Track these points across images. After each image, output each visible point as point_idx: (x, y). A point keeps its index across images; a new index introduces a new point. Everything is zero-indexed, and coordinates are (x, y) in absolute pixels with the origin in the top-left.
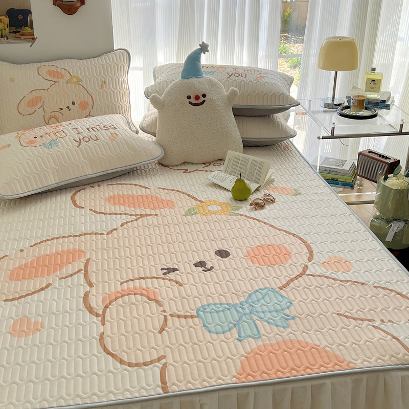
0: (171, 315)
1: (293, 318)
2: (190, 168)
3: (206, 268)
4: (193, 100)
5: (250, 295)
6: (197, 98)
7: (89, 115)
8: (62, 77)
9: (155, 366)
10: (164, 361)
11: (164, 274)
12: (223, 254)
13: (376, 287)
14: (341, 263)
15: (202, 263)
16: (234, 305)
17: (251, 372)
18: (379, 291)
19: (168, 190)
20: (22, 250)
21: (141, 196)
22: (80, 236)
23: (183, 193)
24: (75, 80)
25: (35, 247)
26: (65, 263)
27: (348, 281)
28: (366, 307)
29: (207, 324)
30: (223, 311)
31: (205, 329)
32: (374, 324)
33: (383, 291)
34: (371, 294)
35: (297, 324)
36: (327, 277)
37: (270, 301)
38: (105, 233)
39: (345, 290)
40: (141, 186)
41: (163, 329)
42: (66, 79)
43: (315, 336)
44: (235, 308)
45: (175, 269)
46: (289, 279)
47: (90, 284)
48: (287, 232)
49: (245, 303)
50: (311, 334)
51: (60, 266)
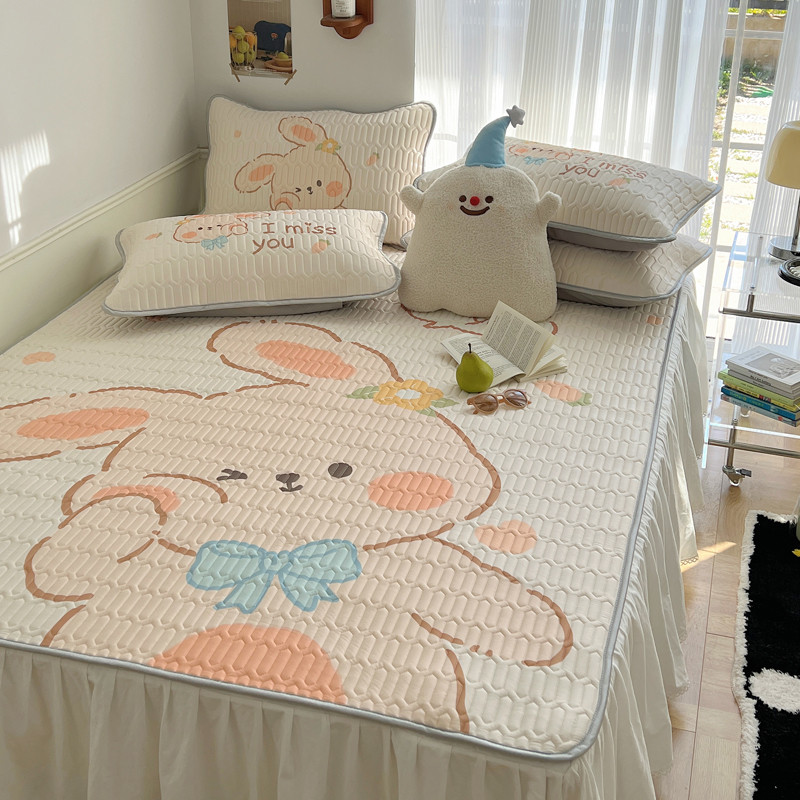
0: (161, 542)
1: (335, 599)
2: (441, 320)
3: (289, 484)
4: (467, 205)
5: (309, 544)
6: (475, 201)
7: (340, 206)
8: (312, 137)
9: (66, 606)
10: (85, 602)
11: (219, 479)
12: (340, 470)
13: (533, 593)
14: (520, 536)
15: (293, 477)
16: (268, 553)
17: (184, 658)
18: (530, 600)
19: (368, 349)
20: (73, 395)
21: (317, 350)
22: (167, 392)
23: (386, 359)
24: (330, 145)
25: (94, 395)
26: (106, 428)
27: (493, 568)
28: (474, 618)
29: (197, 569)
30: (242, 557)
31: (188, 576)
32: (453, 649)
33: (537, 603)
34: (510, 601)
35: (330, 611)
36: (465, 553)
37: (328, 563)
38: (206, 395)
39: (473, 582)
40: (333, 335)
41: (129, 558)
42: (317, 142)
43: (338, 637)
44: (263, 559)
45: (244, 476)
46: (400, 537)
47: (106, 466)
48: (485, 462)
49: (286, 555)
50: (336, 631)
51: (97, 429)
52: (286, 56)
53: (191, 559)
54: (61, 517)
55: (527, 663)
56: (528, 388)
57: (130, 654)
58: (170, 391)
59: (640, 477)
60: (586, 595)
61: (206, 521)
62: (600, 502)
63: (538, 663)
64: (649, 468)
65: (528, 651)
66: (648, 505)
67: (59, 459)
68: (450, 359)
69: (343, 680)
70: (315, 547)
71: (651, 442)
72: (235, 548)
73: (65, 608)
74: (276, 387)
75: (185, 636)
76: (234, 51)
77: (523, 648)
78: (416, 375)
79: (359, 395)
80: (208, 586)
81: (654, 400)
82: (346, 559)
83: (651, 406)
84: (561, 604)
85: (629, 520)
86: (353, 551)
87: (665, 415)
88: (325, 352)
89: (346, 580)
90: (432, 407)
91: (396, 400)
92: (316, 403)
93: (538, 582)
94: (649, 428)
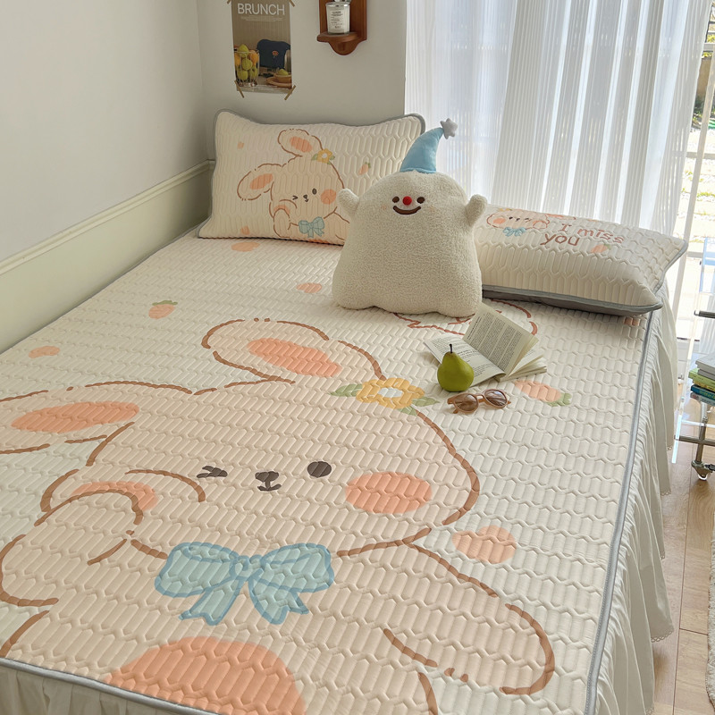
0: (134, 543)
1: (305, 611)
2: (425, 320)
3: (268, 483)
7: (334, 213)
8: (309, 148)
9: (29, 611)
10: (48, 607)
11: (199, 476)
12: (320, 469)
13: (512, 608)
14: (498, 544)
15: (273, 475)
16: (239, 558)
17: (142, 674)
18: (509, 616)
19: (355, 348)
20: (71, 389)
21: (305, 348)
22: (159, 386)
23: (370, 358)
24: (325, 156)
25: (90, 389)
26: (96, 421)
27: (470, 579)
28: (449, 636)
29: (167, 573)
30: (213, 561)
31: (156, 581)
32: (426, 672)
33: (516, 619)
34: (487, 617)
35: (299, 624)
36: (441, 561)
37: (300, 570)
38: (195, 391)
39: (449, 593)
40: (321, 334)
41: (99, 559)
42: (313, 152)
43: (305, 654)
44: (234, 563)
45: (223, 474)
46: (375, 542)
47: (91, 461)
48: (464, 463)
49: (258, 560)
50: (303, 647)
51: (88, 423)
52: (286, 73)
53: (162, 562)
54: (39, 513)
55: (506, 690)
56: (508, 388)
57: (87, 669)
58: (161, 386)
59: (621, 481)
60: (568, 611)
61: (180, 521)
62: (581, 509)
63: (517, 691)
64: (630, 472)
65: (507, 676)
66: (630, 512)
67: (46, 452)
68: (431, 358)
69: (307, 706)
70: (288, 551)
71: (631, 445)
72: (207, 550)
73: (27, 614)
74: (262, 384)
75: (146, 649)
76: (239, 68)
77: (501, 673)
78: (399, 373)
79: (342, 392)
80: (176, 592)
81: (633, 401)
82: (319, 567)
83: (630, 408)
84: (541, 621)
85: (610, 528)
86: (327, 557)
87: (644, 416)
88: (312, 350)
89: (317, 590)
90: (414, 406)
91: (377, 399)
92: (301, 400)
93: (517, 597)
94: (629, 430)
